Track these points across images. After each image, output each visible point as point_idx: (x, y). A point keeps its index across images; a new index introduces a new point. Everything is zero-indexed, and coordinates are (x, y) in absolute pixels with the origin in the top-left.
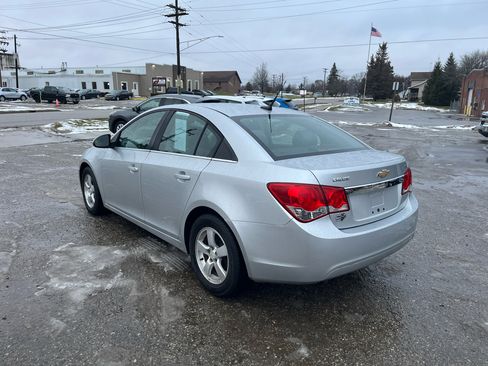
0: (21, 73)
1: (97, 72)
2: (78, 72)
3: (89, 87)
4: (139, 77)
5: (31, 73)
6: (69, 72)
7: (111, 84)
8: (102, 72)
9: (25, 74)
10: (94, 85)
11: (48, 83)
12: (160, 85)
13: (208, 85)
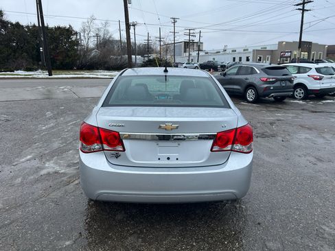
0: (201, 53)
1: (244, 50)
2: (233, 51)
3: (237, 60)
4: (272, 52)
5: (207, 53)
6: (227, 52)
7: (251, 58)
8: (247, 50)
9: (204, 54)
10: (240, 59)
11: (214, 59)
12: (287, 57)
13: (330, 55)
